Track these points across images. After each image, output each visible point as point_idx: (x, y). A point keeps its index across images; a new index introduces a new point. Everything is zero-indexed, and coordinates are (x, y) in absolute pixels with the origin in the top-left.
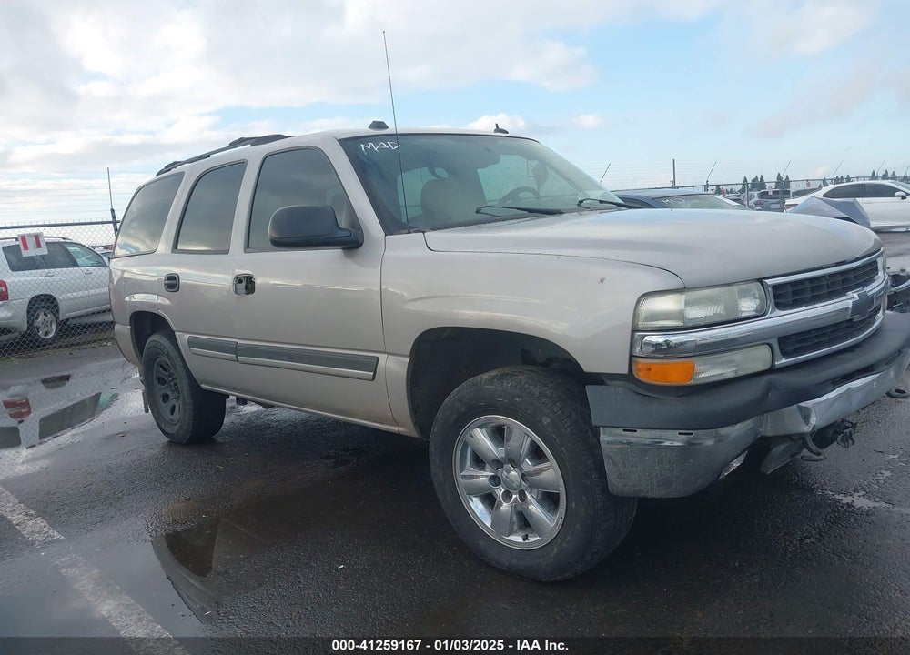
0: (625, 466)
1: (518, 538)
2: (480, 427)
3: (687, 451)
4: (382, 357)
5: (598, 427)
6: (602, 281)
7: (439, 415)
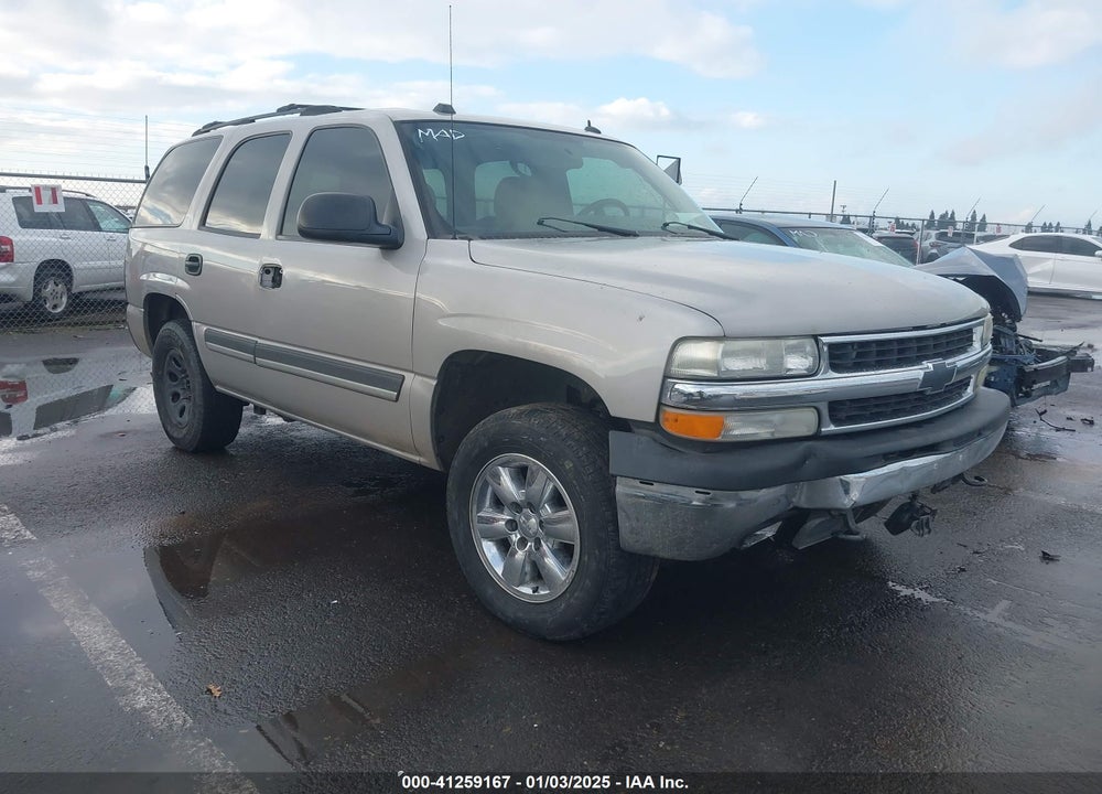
0: (638, 521)
1: (527, 590)
2: (503, 465)
3: (706, 512)
4: (409, 377)
5: (615, 476)
6: (641, 319)
7: (461, 448)
